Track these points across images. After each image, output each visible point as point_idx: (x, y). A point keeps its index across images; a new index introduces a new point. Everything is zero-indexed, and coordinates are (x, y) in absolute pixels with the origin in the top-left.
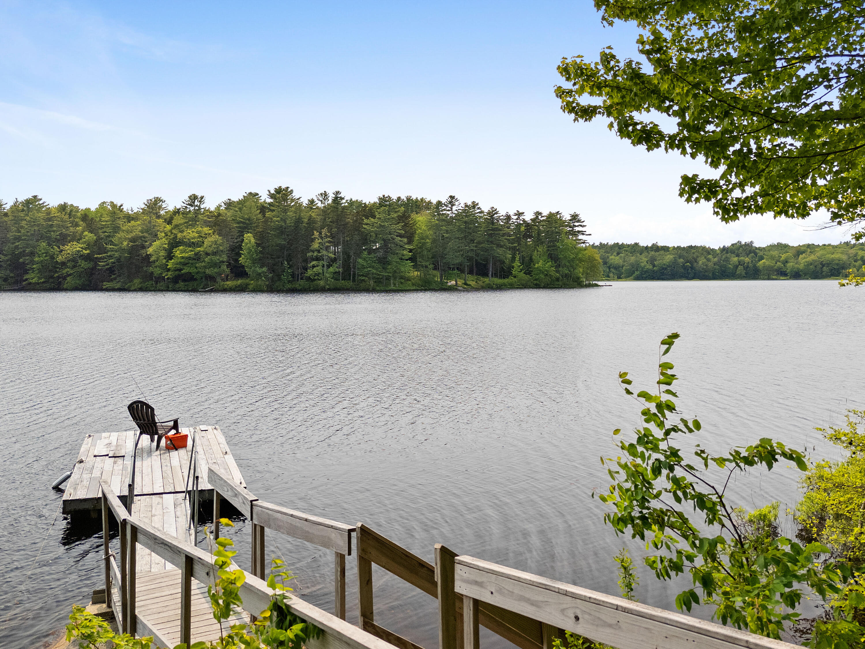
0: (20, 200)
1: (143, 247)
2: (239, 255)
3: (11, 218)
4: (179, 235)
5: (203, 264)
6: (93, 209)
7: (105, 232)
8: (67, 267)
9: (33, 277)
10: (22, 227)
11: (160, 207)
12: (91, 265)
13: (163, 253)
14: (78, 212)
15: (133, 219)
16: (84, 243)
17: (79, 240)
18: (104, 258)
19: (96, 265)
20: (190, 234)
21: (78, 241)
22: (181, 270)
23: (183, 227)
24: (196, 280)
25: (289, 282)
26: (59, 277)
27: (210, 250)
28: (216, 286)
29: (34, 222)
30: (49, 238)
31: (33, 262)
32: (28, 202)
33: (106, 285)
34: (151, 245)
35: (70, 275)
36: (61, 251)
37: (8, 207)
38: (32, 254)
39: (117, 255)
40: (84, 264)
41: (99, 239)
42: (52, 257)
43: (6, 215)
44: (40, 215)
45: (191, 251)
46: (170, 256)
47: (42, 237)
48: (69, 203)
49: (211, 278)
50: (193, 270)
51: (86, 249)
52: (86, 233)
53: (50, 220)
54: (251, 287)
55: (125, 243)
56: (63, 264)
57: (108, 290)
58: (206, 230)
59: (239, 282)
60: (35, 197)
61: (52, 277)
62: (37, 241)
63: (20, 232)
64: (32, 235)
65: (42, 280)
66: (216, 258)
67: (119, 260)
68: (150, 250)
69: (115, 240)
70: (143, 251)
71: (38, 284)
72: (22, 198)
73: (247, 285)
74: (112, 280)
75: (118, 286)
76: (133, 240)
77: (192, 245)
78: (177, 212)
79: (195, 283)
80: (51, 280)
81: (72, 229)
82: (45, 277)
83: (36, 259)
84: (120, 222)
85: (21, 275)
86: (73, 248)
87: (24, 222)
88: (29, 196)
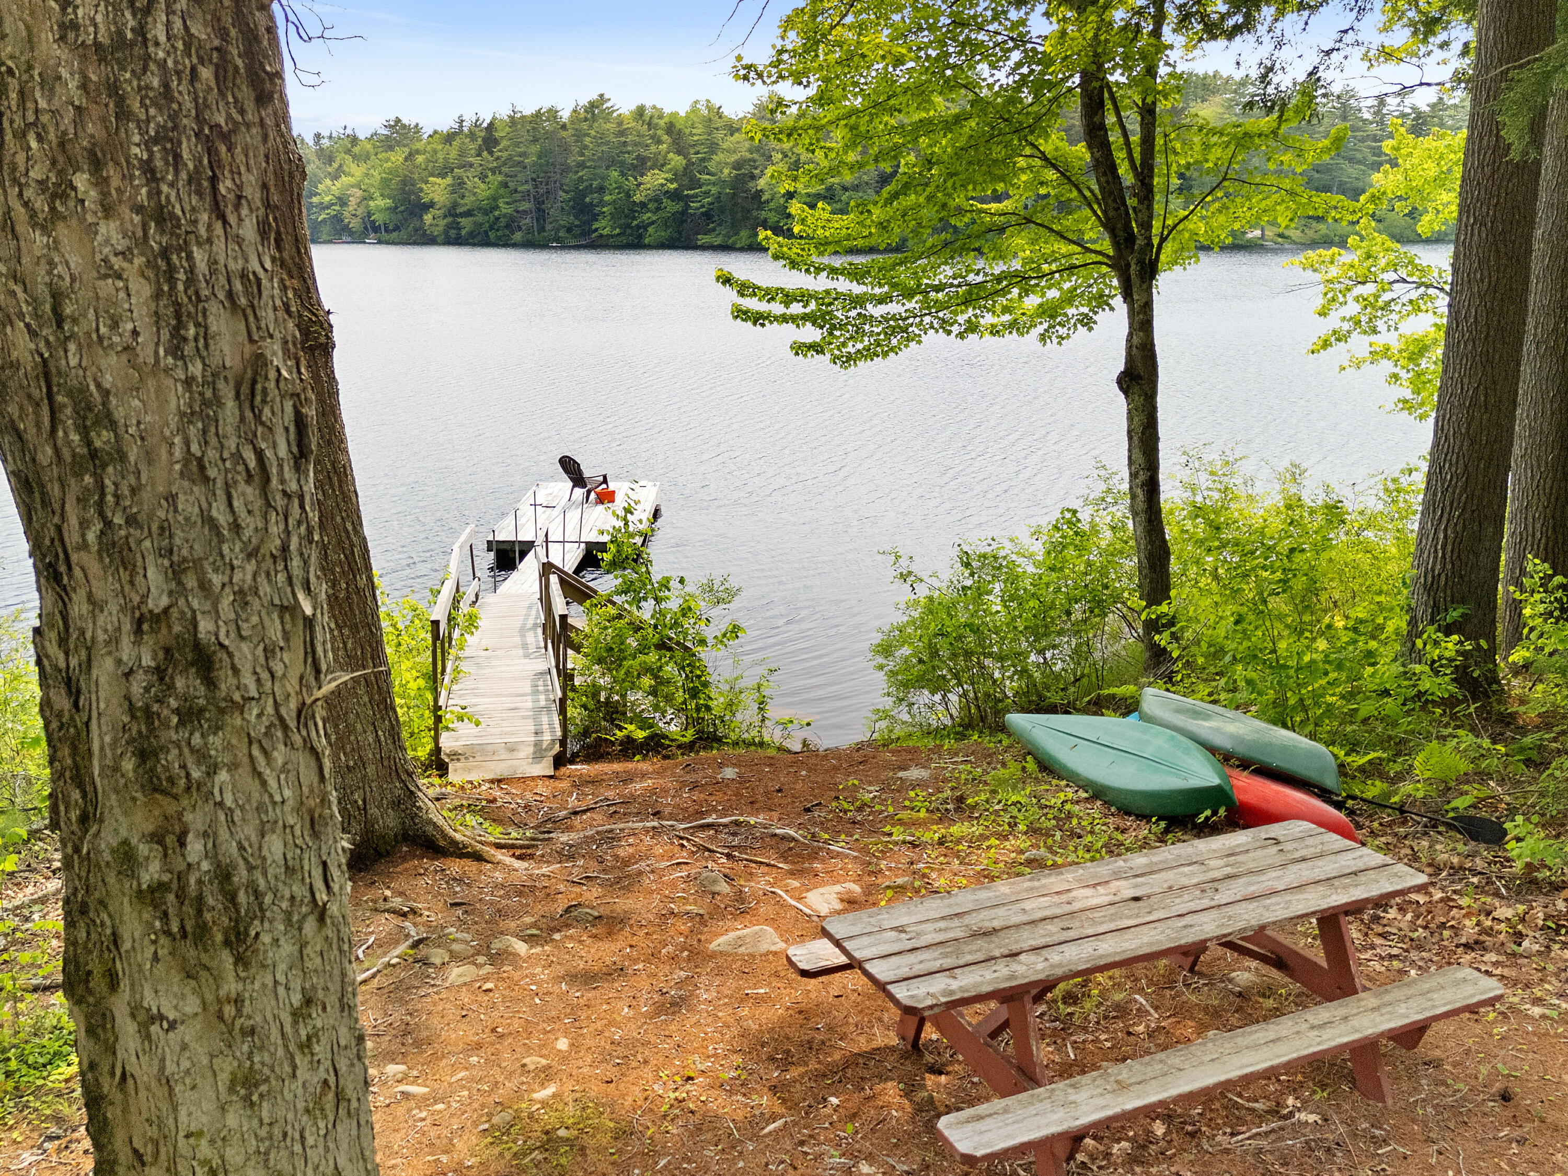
0: (581, 103)
1: (753, 177)
3: (571, 132)
6: (683, 114)
7: (697, 153)
8: (649, 210)
9: (604, 226)
10: (586, 147)
12: (677, 207)
14: (661, 117)
15: (737, 130)
16: (670, 170)
17: (663, 166)
18: (696, 196)
19: (687, 207)
21: (661, 167)
26: (638, 227)
29: (601, 138)
30: (622, 163)
31: (602, 203)
32: (592, 105)
33: (703, 239)
34: (762, 173)
35: (653, 223)
36: (640, 184)
37: (566, 114)
38: (602, 189)
39: (714, 190)
40: (672, 207)
41: (690, 164)
42: (628, 196)
43: (564, 127)
44: (608, 126)
47: (612, 163)
48: (649, 105)
51: (671, 181)
52: (671, 155)
53: (622, 133)
55: (726, 171)
56: (643, 205)
57: (704, 248)
60: (602, 96)
61: (629, 226)
62: (608, 168)
63: (583, 155)
64: (600, 158)
65: (617, 231)
67: (718, 198)
68: (762, 183)
69: (712, 166)
70: (751, 184)
71: (612, 237)
72: (584, 101)
74: (709, 232)
75: (718, 241)
76: (737, 166)
80: (629, 231)
81: (653, 148)
82: (620, 227)
83: (607, 198)
84: (719, 135)
85: (590, 223)
86: (654, 180)
87: (587, 139)
88: (594, 96)
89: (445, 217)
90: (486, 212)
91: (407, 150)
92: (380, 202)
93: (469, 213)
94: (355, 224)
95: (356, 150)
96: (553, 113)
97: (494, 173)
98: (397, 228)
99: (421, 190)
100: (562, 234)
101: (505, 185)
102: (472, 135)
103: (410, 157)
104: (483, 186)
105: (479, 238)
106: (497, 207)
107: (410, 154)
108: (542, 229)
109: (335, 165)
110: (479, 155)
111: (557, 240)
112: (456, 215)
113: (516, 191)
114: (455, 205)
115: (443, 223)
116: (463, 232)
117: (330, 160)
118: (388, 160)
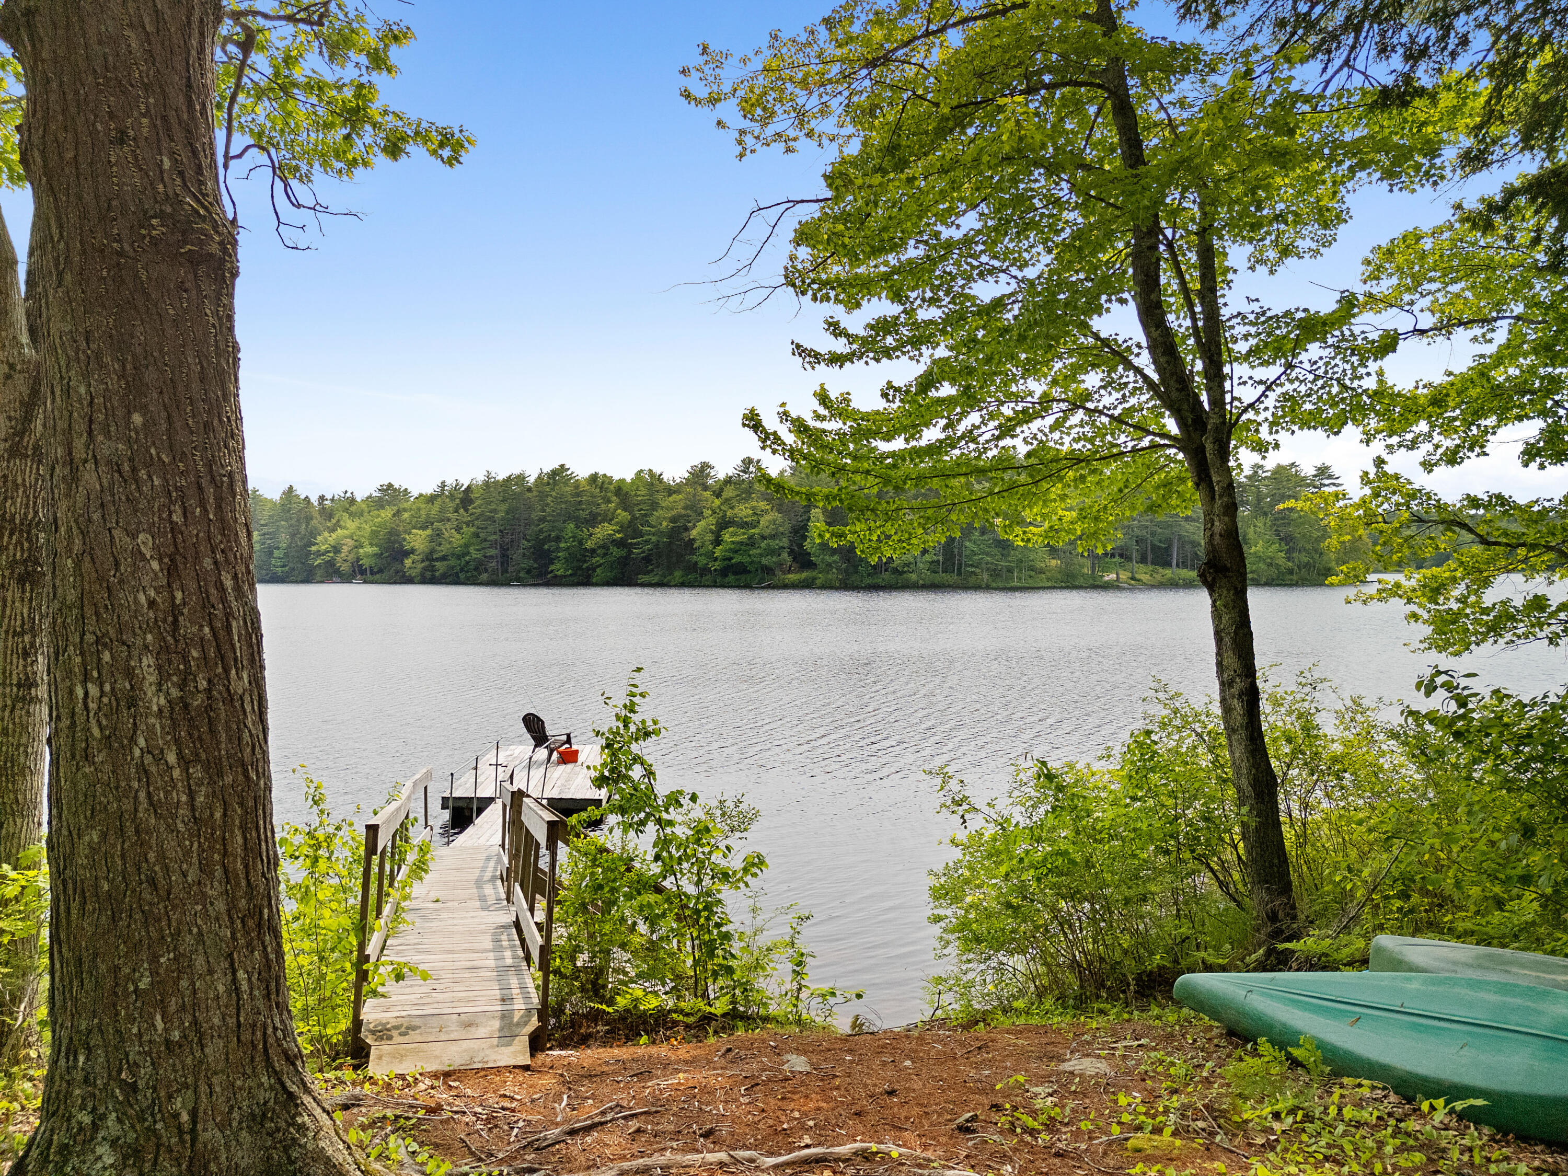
0: (545, 471)
1: (687, 529)
2: (804, 538)
3: (535, 493)
4: (729, 513)
5: (758, 551)
6: (629, 480)
7: (641, 510)
8: (597, 555)
9: (558, 568)
10: (547, 505)
11: (708, 475)
12: (623, 553)
13: (709, 537)
14: (611, 482)
15: (675, 492)
16: (617, 523)
17: (611, 520)
18: (638, 544)
19: (630, 552)
20: (743, 511)
21: (609, 521)
22: (731, 559)
23: (734, 502)
24: (749, 572)
25: (869, 575)
26: (588, 569)
27: (767, 532)
28: (775, 581)
29: (559, 499)
30: (577, 519)
31: (558, 549)
32: (554, 473)
33: (642, 578)
34: (695, 526)
35: (600, 565)
36: (591, 535)
37: (532, 480)
38: (558, 539)
39: (654, 539)
40: (616, 552)
41: (634, 518)
42: (581, 543)
43: (529, 490)
44: (568, 489)
45: (744, 534)
46: (718, 542)
47: (570, 517)
48: (601, 473)
49: (768, 570)
50: (746, 559)
51: (619, 532)
52: (619, 511)
53: (578, 495)
54: (818, 582)
55: (665, 524)
56: (593, 551)
57: (643, 585)
58: (762, 505)
59: (804, 575)
60: (562, 466)
61: (580, 568)
62: (564, 522)
63: (544, 511)
64: (559, 514)
65: (570, 572)
66: (774, 544)
67: (657, 545)
68: (694, 533)
69: (652, 520)
70: (685, 535)
71: (565, 576)
72: (547, 469)
73: (814, 579)
74: (648, 572)
75: (656, 579)
76: (673, 520)
77: (745, 525)
78: (728, 481)
79: (748, 577)
80: (579, 572)
81: (603, 506)
82: (572, 568)
83: (562, 545)
84: (659, 496)
85: (546, 566)
86: (604, 531)
87: (550, 499)
88: (556, 465)
89: (423, 561)
90: (459, 557)
91: (395, 508)
92: (369, 550)
93: (444, 558)
94: (345, 567)
95: (353, 509)
96: (521, 478)
97: (468, 526)
98: (381, 571)
99: (405, 539)
100: (521, 575)
101: (477, 535)
102: (452, 496)
103: (398, 513)
104: (458, 536)
105: (451, 579)
106: (468, 553)
107: (398, 511)
108: (507, 571)
109: (334, 521)
110: (456, 511)
111: (518, 579)
112: (434, 560)
113: (485, 540)
114: (432, 551)
115: (420, 566)
116: (437, 574)
117: (330, 516)
118: (379, 516)
